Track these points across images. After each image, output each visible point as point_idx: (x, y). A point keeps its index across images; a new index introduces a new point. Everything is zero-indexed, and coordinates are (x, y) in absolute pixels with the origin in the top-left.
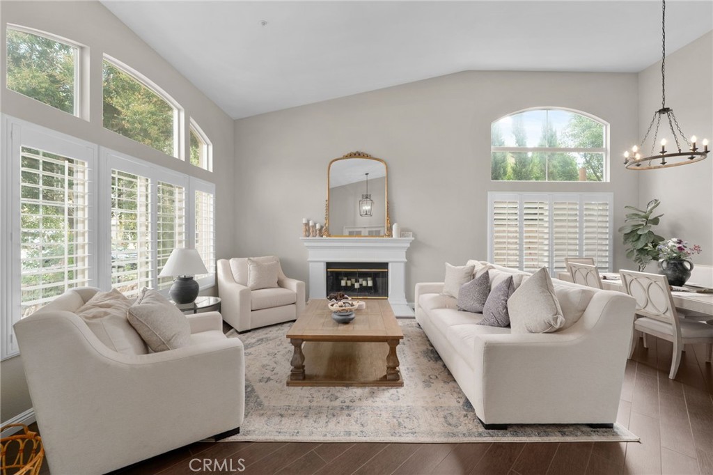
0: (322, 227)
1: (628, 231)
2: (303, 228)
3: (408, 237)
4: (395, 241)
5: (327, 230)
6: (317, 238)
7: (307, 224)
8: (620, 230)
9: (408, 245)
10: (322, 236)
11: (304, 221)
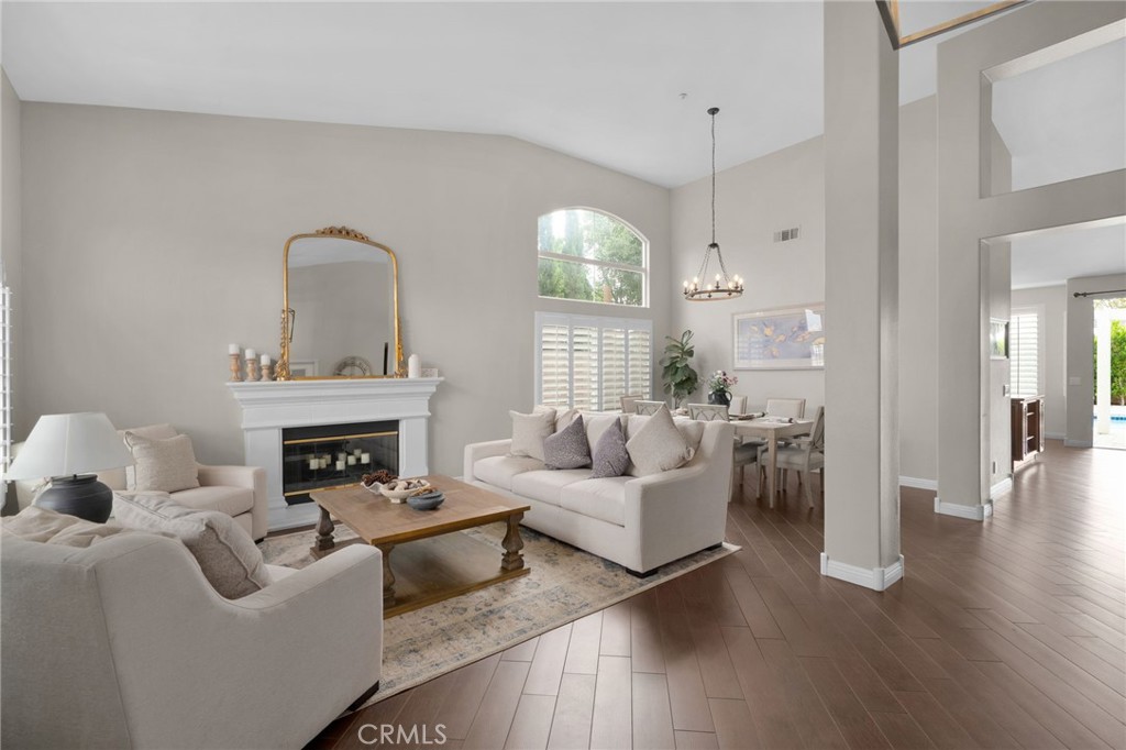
0: (273, 363)
1: (667, 364)
2: (232, 364)
3: (431, 376)
4: (414, 383)
5: (284, 366)
6: (265, 382)
7: (240, 357)
8: (661, 363)
9: (434, 389)
10: (275, 379)
11: (233, 349)
